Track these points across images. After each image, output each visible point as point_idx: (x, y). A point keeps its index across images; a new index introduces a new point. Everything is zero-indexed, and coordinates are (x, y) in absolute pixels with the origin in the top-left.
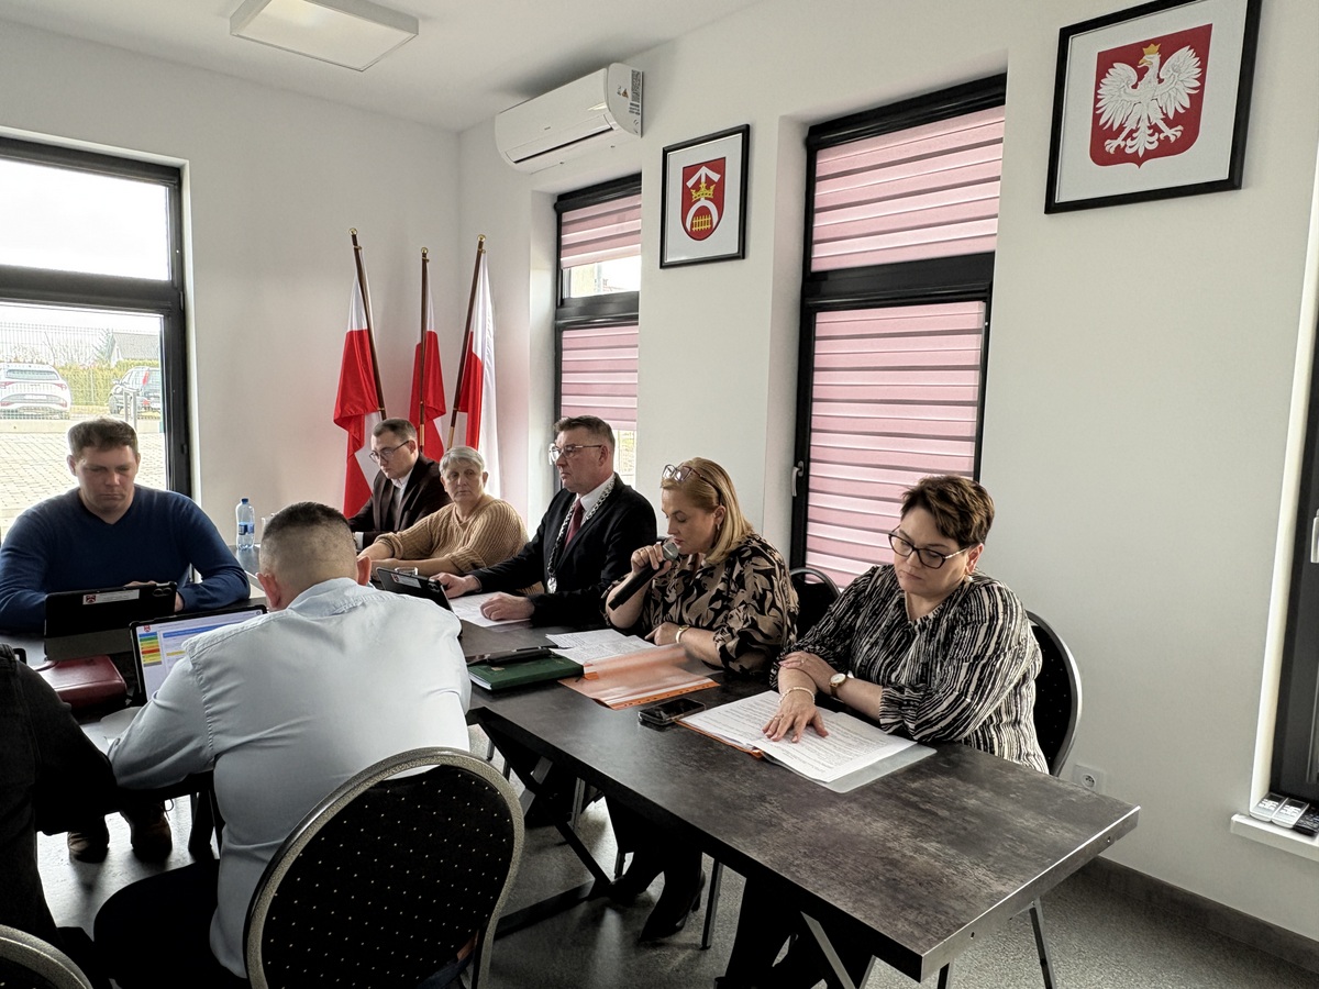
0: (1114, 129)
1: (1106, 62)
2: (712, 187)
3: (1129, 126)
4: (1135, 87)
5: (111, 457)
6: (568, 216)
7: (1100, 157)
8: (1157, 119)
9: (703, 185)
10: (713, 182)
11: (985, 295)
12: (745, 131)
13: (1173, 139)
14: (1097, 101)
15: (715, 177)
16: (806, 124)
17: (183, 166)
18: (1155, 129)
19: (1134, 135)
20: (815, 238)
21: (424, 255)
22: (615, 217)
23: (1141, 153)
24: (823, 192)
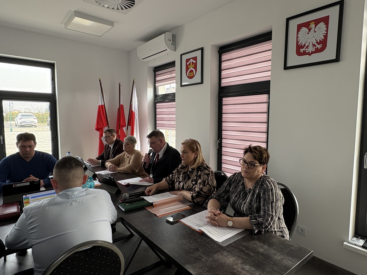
0: (303, 45)
1: (299, 27)
2: (194, 65)
3: (307, 45)
4: (308, 34)
5: (27, 143)
6: (157, 73)
7: (299, 53)
8: (315, 42)
9: (191, 64)
10: (194, 63)
11: (268, 92)
12: (202, 49)
13: (319, 48)
14: (297, 38)
15: (194, 62)
16: (218, 47)
17: (55, 63)
18: (314, 45)
19: (308, 47)
20: (222, 77)
21: (120, 84)
22: (169, 73)
23: (310, 52)
24: (224, 65)
